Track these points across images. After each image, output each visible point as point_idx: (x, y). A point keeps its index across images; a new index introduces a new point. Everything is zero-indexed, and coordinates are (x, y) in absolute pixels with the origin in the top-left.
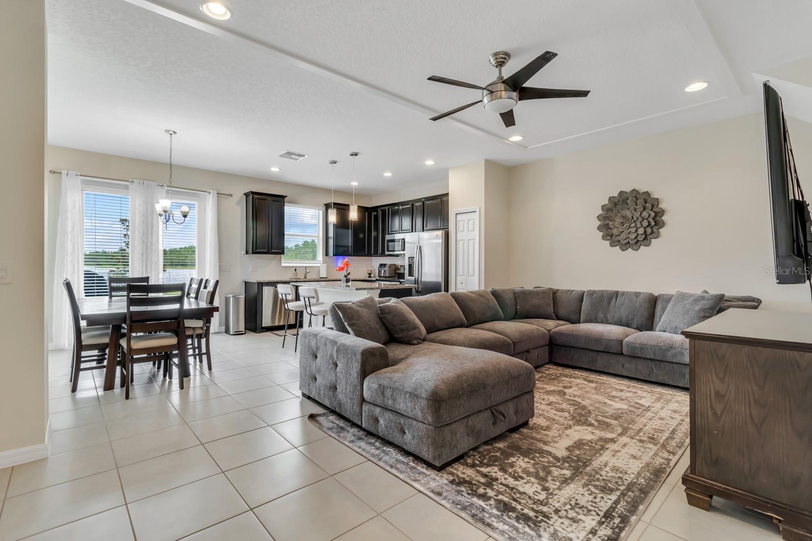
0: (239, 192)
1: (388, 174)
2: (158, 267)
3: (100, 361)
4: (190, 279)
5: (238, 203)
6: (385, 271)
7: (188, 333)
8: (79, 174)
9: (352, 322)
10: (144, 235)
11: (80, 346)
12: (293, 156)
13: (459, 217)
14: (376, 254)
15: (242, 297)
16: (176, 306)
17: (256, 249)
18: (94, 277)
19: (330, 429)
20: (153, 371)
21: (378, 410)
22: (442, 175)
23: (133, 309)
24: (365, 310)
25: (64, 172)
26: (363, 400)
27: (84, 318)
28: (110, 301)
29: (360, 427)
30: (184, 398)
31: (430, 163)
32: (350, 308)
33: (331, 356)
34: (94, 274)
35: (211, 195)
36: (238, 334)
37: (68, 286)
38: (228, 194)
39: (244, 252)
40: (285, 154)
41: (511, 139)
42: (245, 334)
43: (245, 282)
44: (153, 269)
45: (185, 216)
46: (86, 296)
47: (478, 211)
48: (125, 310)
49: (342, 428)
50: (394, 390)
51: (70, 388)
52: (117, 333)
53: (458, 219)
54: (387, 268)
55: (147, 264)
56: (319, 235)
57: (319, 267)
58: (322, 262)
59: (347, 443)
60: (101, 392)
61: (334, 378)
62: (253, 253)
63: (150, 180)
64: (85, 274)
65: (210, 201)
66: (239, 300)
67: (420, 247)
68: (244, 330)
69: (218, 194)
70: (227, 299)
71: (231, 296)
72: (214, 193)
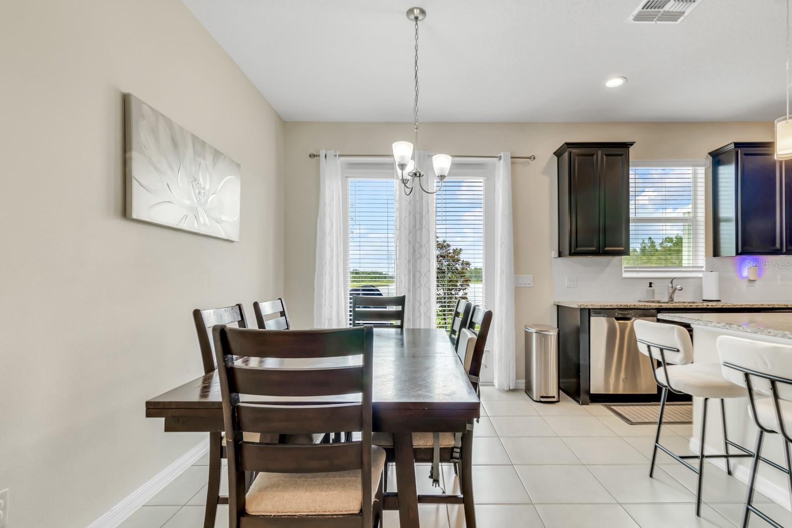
0: (546, 150)
2: (429, 280)
5: (546, 172)
8: (338, 154)
10: (410, 232)
15: (553, 334)
17: (577, 247)
25: (322, 153)
35: (502, 161)
36: (546, 400)
38: (529, 155)
39: (555, 253)
42: (558, 401)
43: (558, 306)
44: (422, 283)
55: (414, 276)
57: (701, 278)
58: (704, 269)
62: (571, 254)
65: (501, 171)
66: (548, 339)
68: (556, 395)
69: (512, 158)
70: (528, 336)
71: (533, 330)
72: (505, 155)
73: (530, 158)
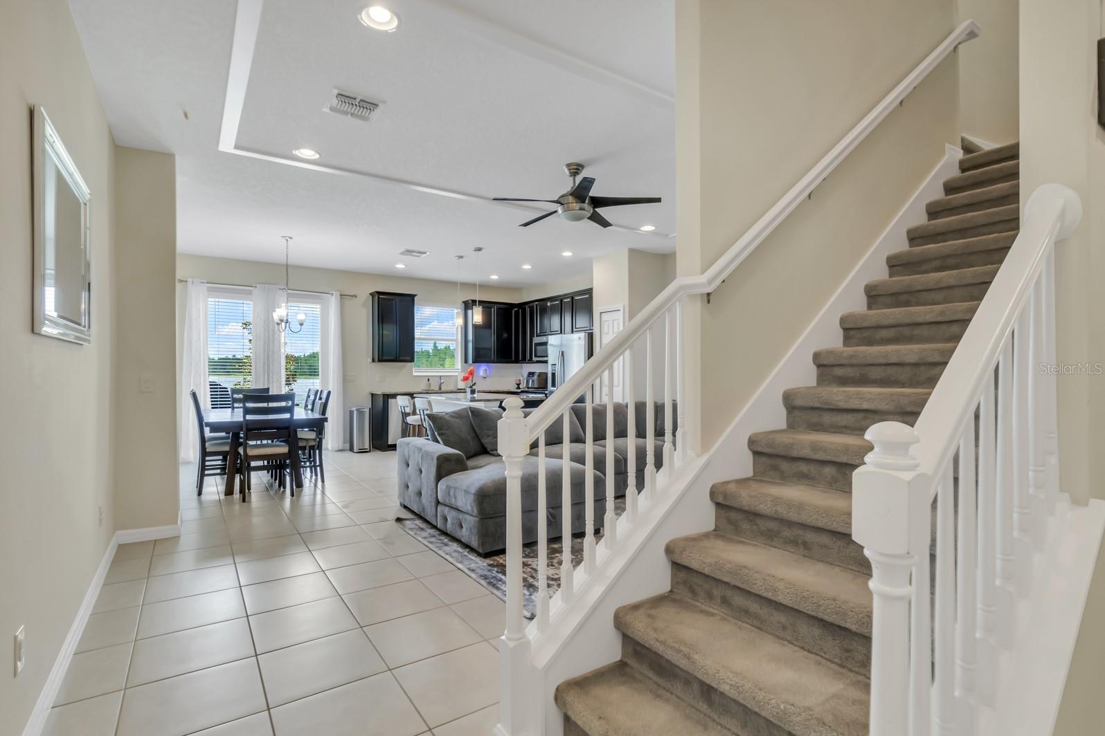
0: (364, 292)
1: (527, 267)
3: (223, 469)
4: (307, 390)
5: (364, 304)
6: (533, 381)
7: (301, 444)
8: (205, 281)
9: (441, 432)
11: (204, 454)
12: (414, 254)
13: (605, 317)
14: (524, 360)
15: (367, 411)
16: (287, 416)
17: (383, 358)
18: (217, 388)
19: (411, 529)
20: (271, 481)
21: (447, 509)
22: (584, 267)
23: (249, 417)
24: (457, 420)
25: (190, 280)
26: (438, 503)
27: (208, 424)
28: (233, 412)
29: (435, 527)
30: (294, 505)
31: (567, 254)
32: (441, 418)
33: (418, 464)
34: (217, 385)
35: (334, 297)
36: (362, 451)
37: (194, 395)
38: (352, 294)
39: (370, 360)
40: (404, 252)
41: (642, 229)
42: (370, 451)
43: (372, 394)
44: (274, 379)
45: (301, 324)
46: (212, 408)
47: (622, 309)
48: (242, 419)
49: (422, 529)
50: (455, 488)
51: (196, 491)
52: (236, 442)
53: (603, 320)
54: (536, 377)
55: (268, 374)
56: (457, 339)
58: (460, 370)
59: (420, 539)
60: (222, 497)
61: (419, 484)
62: (379, 361)
63: (272, 284)
64: (210, 385)
65: (333, 303)
66: (364, 414)
67: (563, 352)
68: (368, 448)
69: (341, 295)
70: (351, 413)
71: (354, 409)
72: (336, 294)
73: (352, 296)
